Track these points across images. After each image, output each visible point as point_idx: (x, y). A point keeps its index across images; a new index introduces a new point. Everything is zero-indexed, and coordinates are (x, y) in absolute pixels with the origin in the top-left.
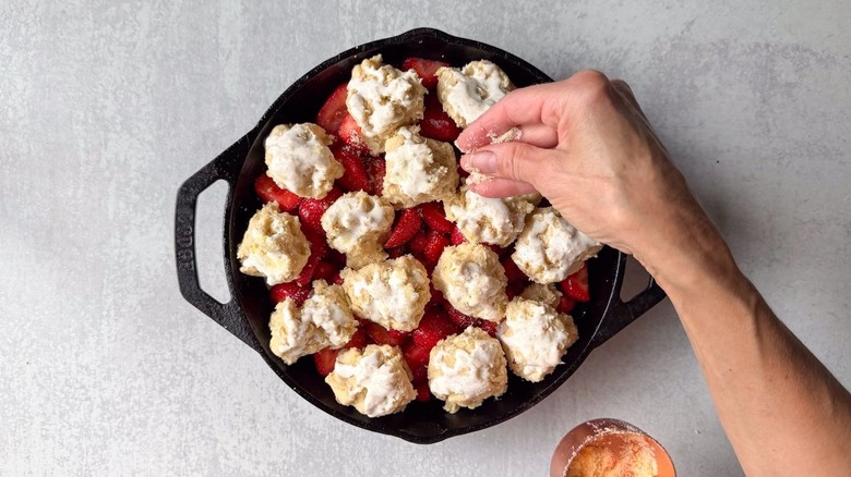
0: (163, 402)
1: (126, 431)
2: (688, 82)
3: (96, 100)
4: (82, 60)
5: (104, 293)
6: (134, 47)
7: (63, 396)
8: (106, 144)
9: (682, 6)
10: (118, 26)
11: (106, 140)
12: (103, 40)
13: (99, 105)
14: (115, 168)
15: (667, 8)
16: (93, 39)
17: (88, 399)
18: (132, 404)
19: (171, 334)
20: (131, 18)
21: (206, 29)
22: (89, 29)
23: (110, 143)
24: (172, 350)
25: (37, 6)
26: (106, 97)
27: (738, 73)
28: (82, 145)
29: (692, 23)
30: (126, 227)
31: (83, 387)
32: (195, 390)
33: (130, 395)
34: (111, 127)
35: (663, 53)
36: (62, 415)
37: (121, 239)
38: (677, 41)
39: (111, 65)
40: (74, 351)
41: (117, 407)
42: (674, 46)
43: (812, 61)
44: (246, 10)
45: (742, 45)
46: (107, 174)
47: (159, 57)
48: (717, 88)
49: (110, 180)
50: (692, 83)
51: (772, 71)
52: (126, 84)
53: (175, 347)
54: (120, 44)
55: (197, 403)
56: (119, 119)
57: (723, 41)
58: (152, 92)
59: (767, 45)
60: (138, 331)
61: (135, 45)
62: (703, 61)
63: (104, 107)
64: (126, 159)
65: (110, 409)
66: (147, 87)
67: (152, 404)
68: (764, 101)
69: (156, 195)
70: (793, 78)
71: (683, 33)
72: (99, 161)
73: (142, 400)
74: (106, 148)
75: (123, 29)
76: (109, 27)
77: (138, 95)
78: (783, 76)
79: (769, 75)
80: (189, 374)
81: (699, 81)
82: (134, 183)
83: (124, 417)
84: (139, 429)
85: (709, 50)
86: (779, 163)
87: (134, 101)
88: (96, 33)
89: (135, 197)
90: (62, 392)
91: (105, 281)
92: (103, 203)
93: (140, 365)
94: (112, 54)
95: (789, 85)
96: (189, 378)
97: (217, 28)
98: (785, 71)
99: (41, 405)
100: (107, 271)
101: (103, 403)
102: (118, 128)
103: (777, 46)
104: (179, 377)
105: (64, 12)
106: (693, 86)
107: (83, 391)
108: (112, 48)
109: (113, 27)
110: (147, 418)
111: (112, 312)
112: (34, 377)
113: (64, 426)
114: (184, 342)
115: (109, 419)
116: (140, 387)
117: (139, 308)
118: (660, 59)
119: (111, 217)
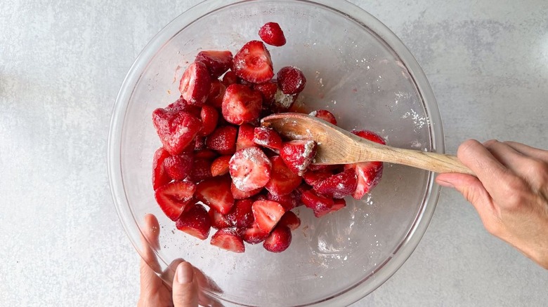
0: (108, 281)
1: (84, 303)
2: (426, 48)
3: (58, 88)
4: (49, 65)
5: (67, 211)
6: (82, 54)
7: (41, 282)
8: (66, 115)
9: (417, 3)
10: (71, 42)
11: (66, 113)
12: (62, 51)
13: (61, 91)
14: (72, 130)
15: (408, 5)
16: (55, 51)
17: (58, 283)
18: (87, 284)
19: (111, 234)
20: (78, 37)
21: (126, 39)
22: (53, 46)
23: (68, 114)
24: (112, 245)
25: (20, 34)
26: (65, 86)
27: (457, 39)
28: (50, 117)
29: (424, 12)
30: (80, 167)
31: (54, 275)
32: (129, 271)
33: (86, 278)
34: (68, 104)
35: (409, 31)
36: (41, 296)
37: (77, 175)
38: (416, 24)
39: (67, 66)
40: (48, 251)
41: (78, 287)
42: (415, 27)
43: (501, 29)
44: (150, 26)
45: (457, 23)
46: (67, 134)
47: (97, 59)
48: (445, 49)
49: (69, 137)
50: (429, 48)
51: (477, 37)
52: (77, 77)
53: (114, 243)
54: (73, 53)
55: (130, 280)
56: (73, 99)
57: (445, 21)
58: (94, 80)
59: (472, 22)
60: (90, 235)
61: (82, 52)
62: (434, 34)
63: (64, 92)
64: (79, 124)
65: (73, 289)
66: (90, 78)
67: (100, 283)
68: (475, 55)
69: (99, 145)
70: (490, 40)
71: (419, 18)
72: (61, 126)
73: (94, 280)
74: (66, 118)
75: (74, 44)
76: (65, 43)
77: (85, 83)
78: (484, 39)
79: (476, 39)
80: (124, 260)
81: (433, 46)
82: (85, 138)
83: (82, 294)
84: (93, 301)
85: (437, 27)
86: (490, 92)
87: (83, 87)
88: (57, 47)
89: (85, 147)
90: (41, 280)
91: (68, 203)
92: (64, 152)
93: (92, 257)
94: (68, 59)
95: (488, 44)
96: (125, 263)
97: (132, 38)
98: (485, 35)
99: (26, 290)
100: (68, 196)
101: (68, 285)
102: (73, 104)
103: (477, 22)
104: (118, 263)
105: (37, 36)
106: (430, 50)
107: (55, 278)
108: (67, 56)
109: (68, 43)
110: (98, 293)
111: (73, 223)
112: (22, 271)
113: (42, 304)
114: (120, 239)
115: (72, 296)
116: (92, 272)
117: (90, 218)
118: (408, 35)
119: (70, 161)
